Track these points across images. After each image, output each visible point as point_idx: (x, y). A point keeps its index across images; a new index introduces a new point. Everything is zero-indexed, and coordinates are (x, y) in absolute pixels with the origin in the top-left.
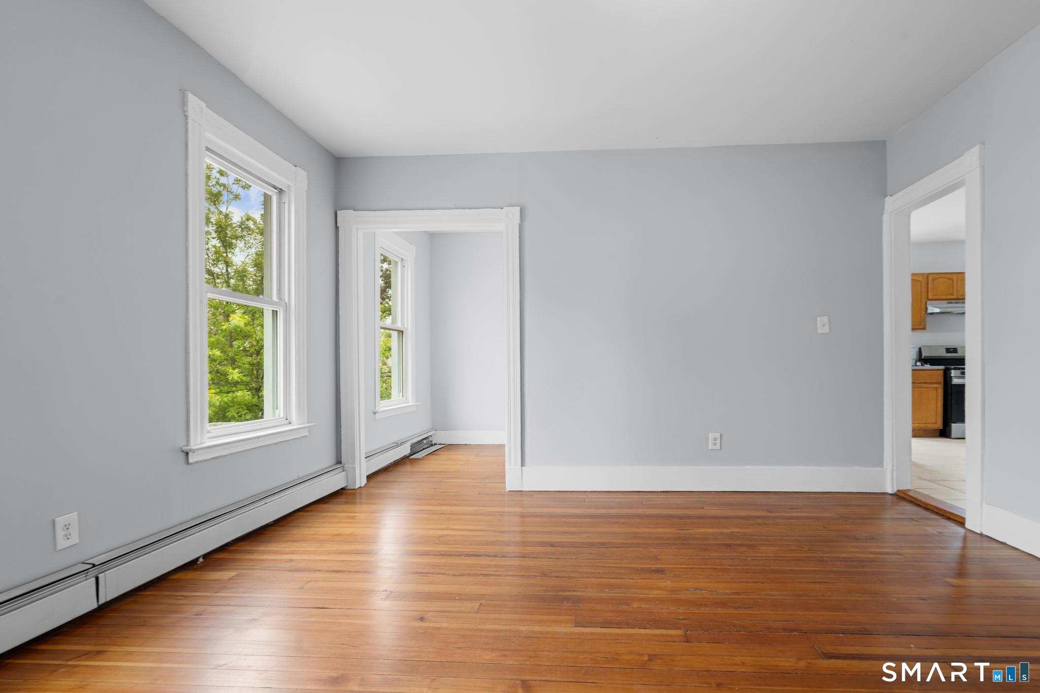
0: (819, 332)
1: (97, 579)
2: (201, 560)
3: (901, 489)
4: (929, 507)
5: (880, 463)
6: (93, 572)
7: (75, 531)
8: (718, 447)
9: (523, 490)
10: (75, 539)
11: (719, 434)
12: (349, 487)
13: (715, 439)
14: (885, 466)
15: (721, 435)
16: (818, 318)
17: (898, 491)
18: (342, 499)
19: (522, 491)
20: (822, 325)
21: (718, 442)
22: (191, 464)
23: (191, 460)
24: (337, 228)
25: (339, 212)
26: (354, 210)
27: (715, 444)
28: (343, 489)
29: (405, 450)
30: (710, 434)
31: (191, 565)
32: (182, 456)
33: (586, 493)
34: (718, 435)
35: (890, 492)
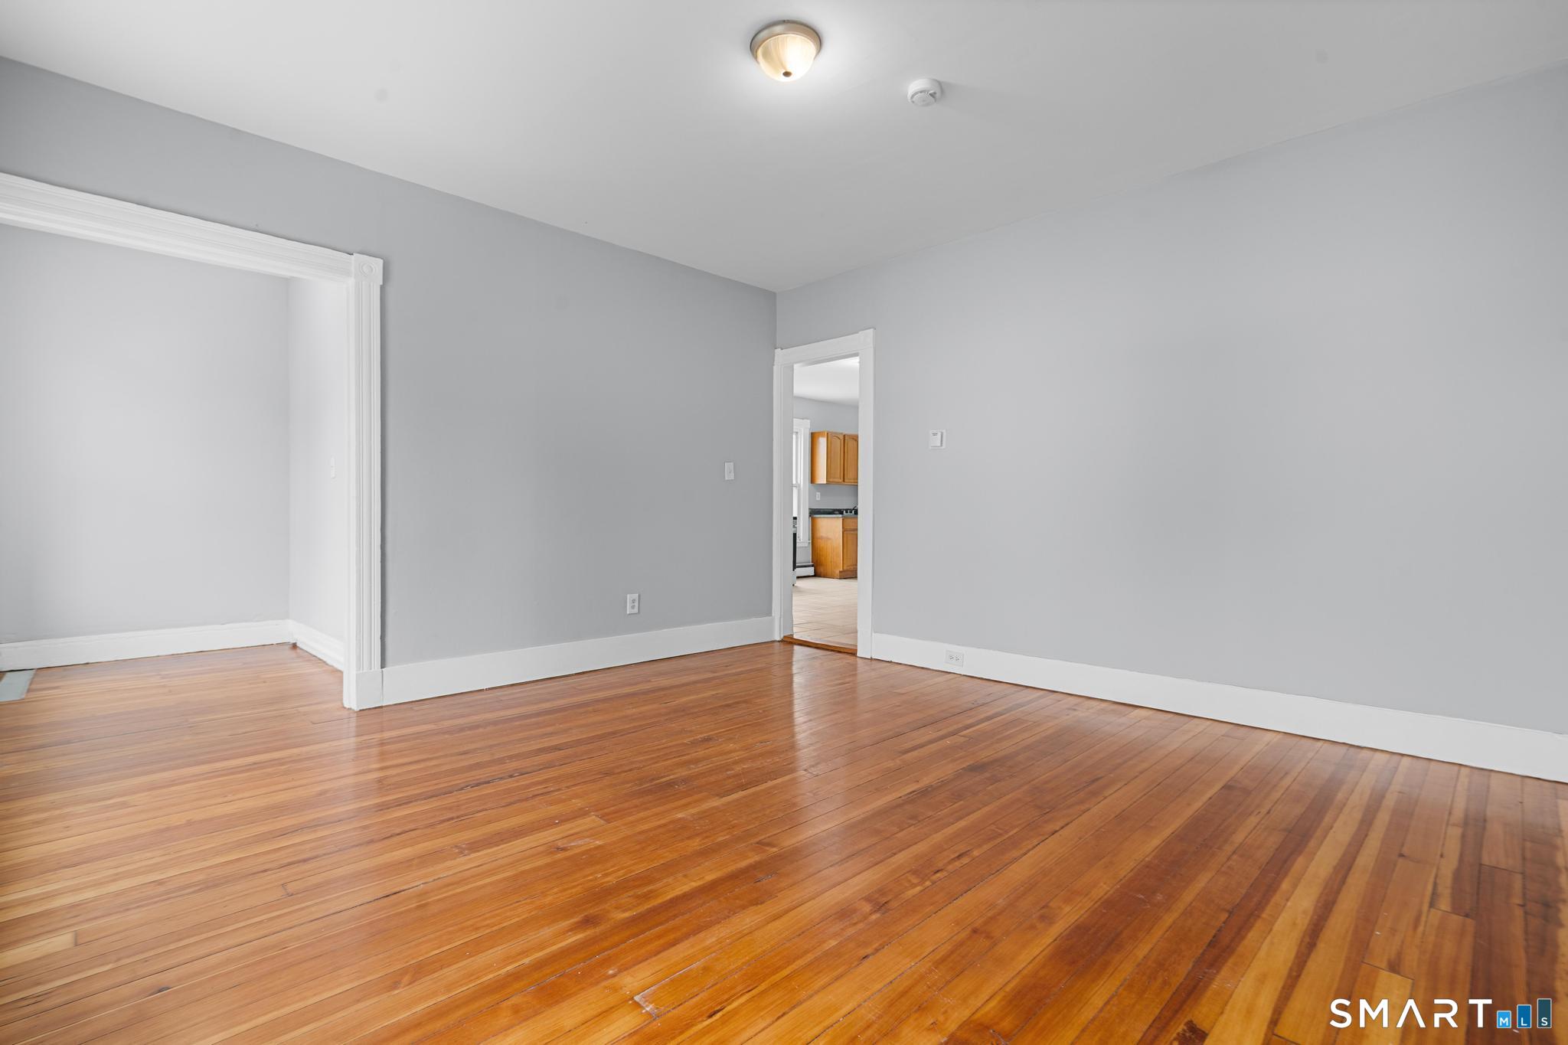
0: (726, 479)
3: (785, 635)
4: (819, 646)
5: (769, 613)
8: (636, 610)
9: (384, 705)
13: (634, 601)
14: (773, 615)
15: (639, 595)
16: (725, 465)
17: (785, 637)
19: (381, 707)
20: (729, 472)
21: (636, 604)
27: (633, 607)
30: (628, 596)
33: (482, 693)
34: (636, 596)
35: (778, 639)
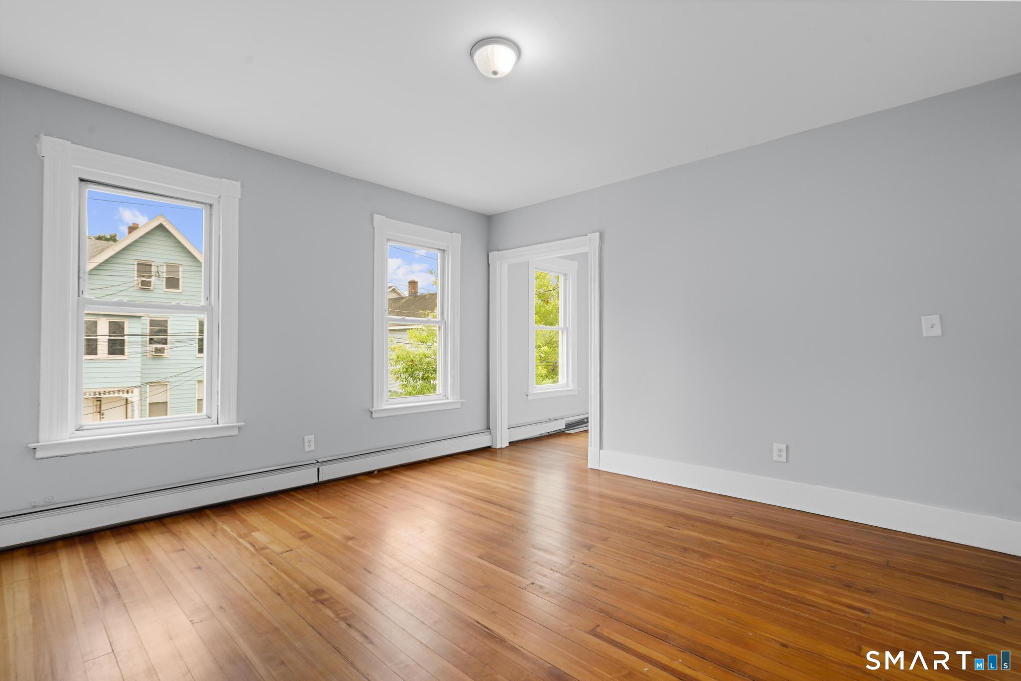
0: (925, 335)
1: (318, 469)
2: (376, 472)
6: (318, 465)
7: (313, 443)
8: (784, 459)
9: (601, 469)
10: (313, 448)
11: (785, 445)
12: (493, 447)
13: (780, 450)
15: (787, 446)
16: (923, 318)
18: (487, 455)
20: (931, 327)
21: (784, 454)
22: (374, 418)
23: (373, 416)
24: (489, 265)
25: (489, 254)
26: (498, 251)
27: (780, 456)
28: (489, 447)
29: (561, 425)
30: (775, 444)
31: (370, 474)
32: (370, 413)
34: (784, 447)
